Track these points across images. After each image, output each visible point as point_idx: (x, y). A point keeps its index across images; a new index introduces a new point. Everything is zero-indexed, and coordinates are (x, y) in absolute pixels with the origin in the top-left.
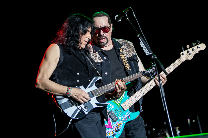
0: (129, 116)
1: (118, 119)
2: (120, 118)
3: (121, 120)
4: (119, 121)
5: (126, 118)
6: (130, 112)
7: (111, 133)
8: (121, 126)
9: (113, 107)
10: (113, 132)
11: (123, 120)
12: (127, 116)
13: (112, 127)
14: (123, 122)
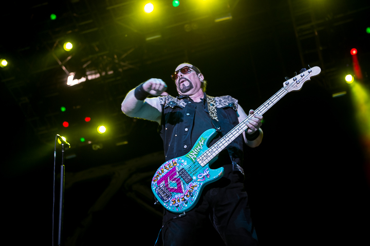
0: (207, 175)
1: (191, 179)
2: (194, 178)
3: (196, 181)
4: (193, 182)
5: (203, 177)
6: (210, 169)
7: (181, 200)
8: (196, 188)
9: (185, 164)
10: (183, 198)
11: (199, 180)
12: (205, 174)
13: (183, 190)
14: (199, 183)
